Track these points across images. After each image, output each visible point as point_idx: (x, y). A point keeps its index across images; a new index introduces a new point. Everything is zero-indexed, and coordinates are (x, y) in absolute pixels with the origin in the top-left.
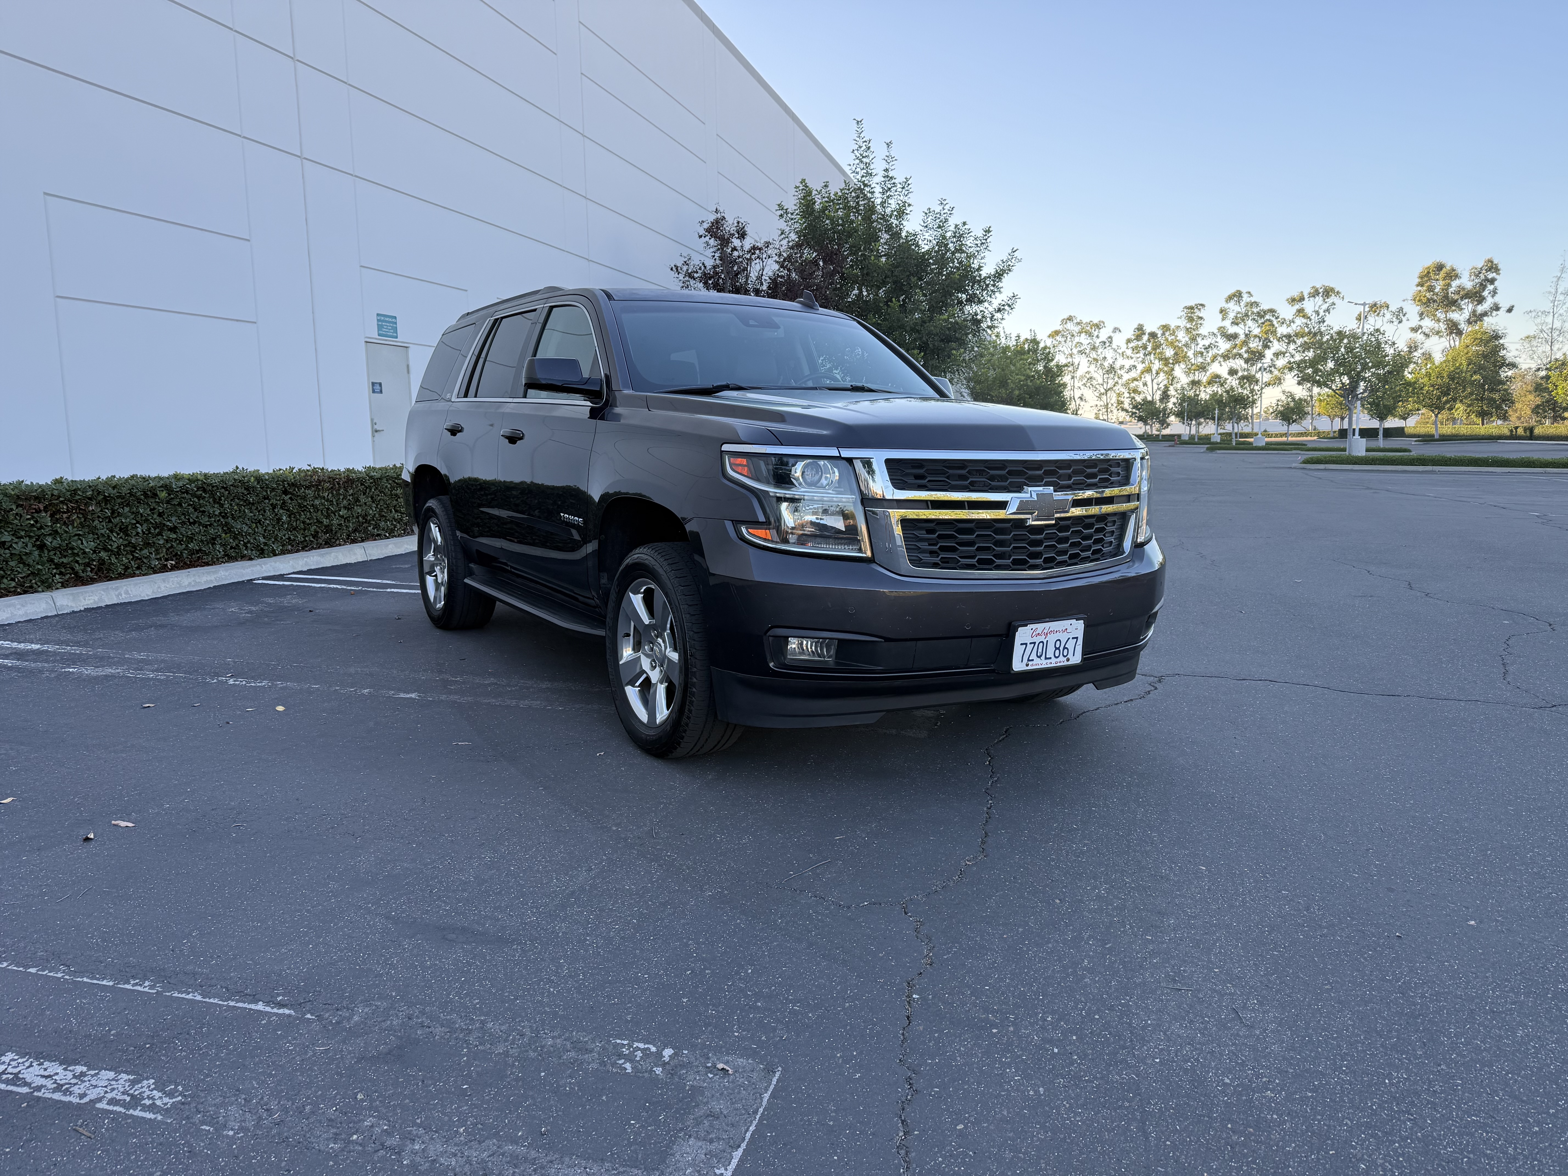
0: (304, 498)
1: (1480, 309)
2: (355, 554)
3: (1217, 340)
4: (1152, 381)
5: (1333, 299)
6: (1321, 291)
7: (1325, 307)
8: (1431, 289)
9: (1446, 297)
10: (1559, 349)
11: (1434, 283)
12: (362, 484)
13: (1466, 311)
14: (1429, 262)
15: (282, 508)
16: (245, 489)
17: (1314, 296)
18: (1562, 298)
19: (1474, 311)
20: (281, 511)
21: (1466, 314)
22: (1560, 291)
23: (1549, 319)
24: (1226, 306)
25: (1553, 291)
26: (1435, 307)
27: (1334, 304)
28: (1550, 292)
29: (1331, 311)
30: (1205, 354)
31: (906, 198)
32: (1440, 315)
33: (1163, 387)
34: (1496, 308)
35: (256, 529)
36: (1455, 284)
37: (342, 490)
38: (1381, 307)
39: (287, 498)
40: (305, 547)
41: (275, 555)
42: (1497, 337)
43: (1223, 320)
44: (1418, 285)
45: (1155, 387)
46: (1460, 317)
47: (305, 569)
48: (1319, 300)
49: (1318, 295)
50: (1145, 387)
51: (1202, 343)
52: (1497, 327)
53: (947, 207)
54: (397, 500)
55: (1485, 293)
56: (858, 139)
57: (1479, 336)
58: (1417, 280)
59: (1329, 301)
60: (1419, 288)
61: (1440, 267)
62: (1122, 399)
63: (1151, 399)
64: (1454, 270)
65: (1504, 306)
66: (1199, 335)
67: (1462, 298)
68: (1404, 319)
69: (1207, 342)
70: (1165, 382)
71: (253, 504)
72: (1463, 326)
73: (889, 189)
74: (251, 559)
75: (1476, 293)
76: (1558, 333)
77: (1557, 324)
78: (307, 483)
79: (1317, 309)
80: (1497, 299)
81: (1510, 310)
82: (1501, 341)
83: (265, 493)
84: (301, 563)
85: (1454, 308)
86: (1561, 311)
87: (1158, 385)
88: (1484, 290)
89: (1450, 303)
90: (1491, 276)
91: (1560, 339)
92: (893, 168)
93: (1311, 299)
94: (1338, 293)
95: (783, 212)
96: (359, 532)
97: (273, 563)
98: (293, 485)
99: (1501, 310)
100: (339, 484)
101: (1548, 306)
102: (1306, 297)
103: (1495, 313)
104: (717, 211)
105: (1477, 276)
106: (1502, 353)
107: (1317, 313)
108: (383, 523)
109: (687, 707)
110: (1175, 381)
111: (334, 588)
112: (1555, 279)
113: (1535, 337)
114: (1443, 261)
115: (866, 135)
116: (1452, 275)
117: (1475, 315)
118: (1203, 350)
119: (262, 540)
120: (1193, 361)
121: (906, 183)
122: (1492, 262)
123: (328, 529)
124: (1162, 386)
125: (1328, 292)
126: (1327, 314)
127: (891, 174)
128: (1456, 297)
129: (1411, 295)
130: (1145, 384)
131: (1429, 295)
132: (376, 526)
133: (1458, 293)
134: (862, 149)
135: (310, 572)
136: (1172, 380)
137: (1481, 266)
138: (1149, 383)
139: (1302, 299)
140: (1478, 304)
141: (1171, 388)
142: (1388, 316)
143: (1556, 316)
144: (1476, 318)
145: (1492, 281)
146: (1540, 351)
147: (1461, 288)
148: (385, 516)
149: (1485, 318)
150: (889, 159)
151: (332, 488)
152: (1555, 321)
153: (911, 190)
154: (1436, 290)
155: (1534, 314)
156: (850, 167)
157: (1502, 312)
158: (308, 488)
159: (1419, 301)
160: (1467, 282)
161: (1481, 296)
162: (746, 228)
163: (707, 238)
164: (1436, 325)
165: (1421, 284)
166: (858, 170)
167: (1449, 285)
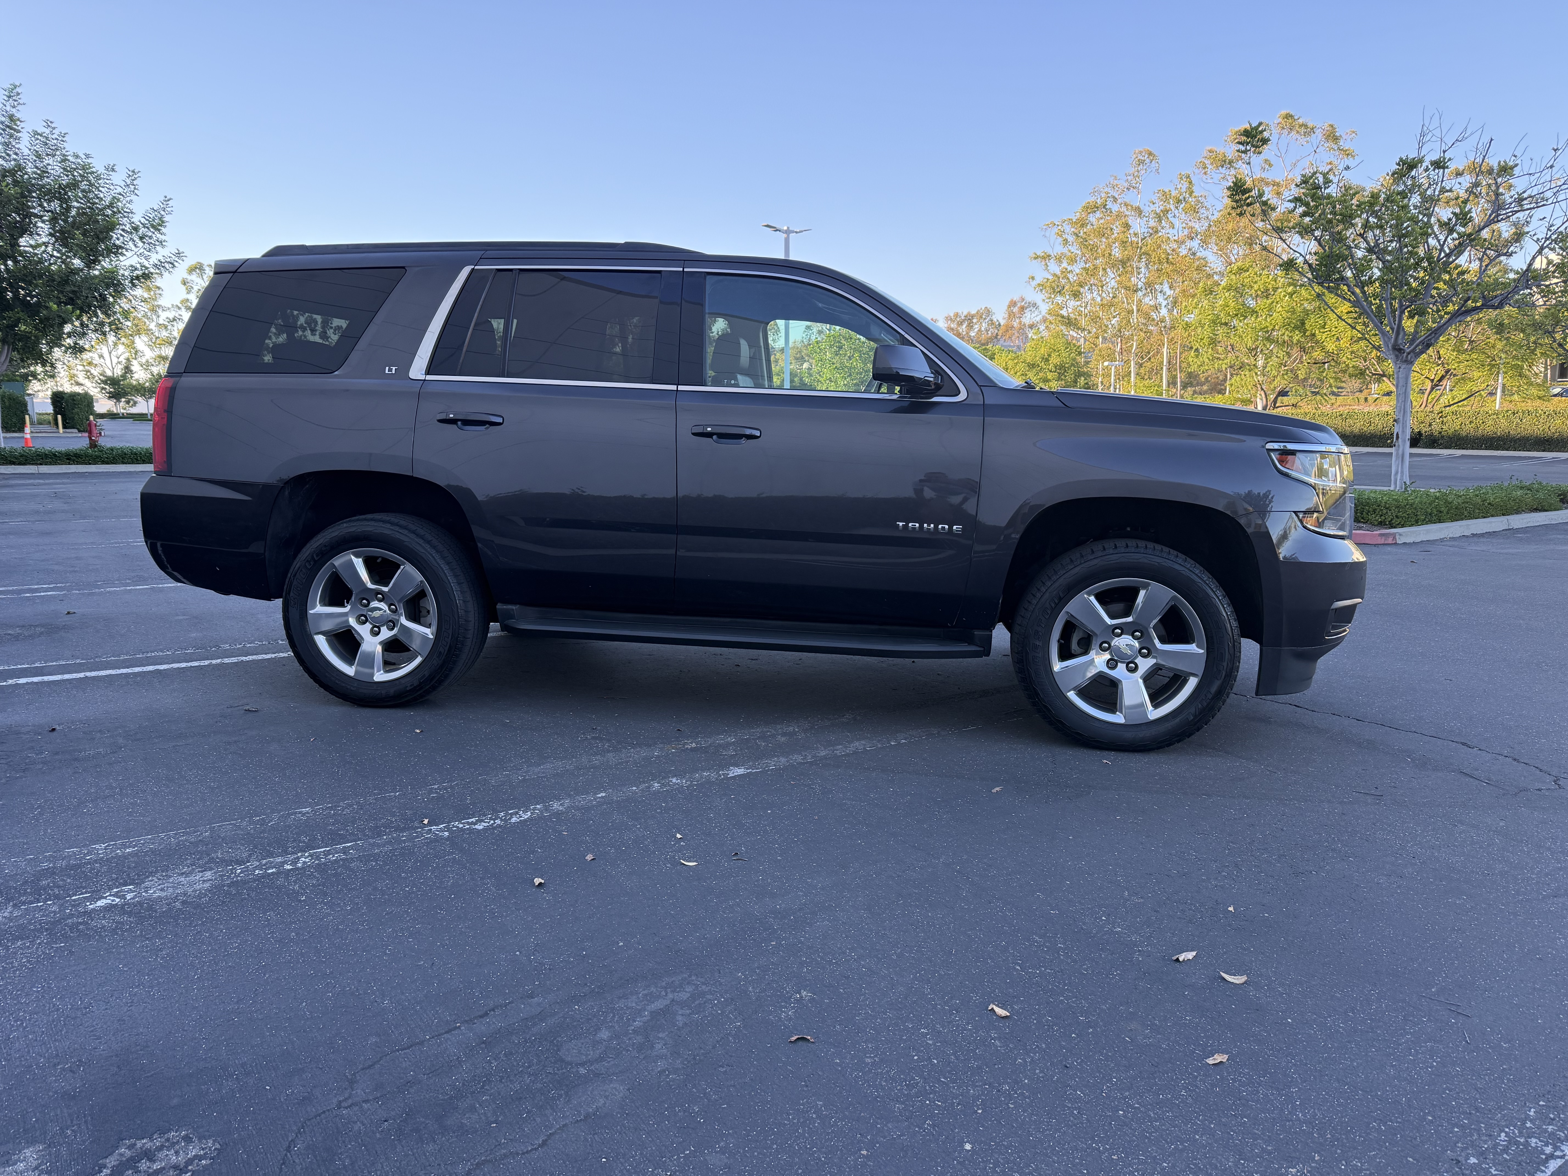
3: (181, 313)
4: (110, 353)
24: (189, 278)
30: (169, 327)
33: (124, 361)
43: (188, 293)
45: (115, 360)
50: (102, 360)
51: (164, 316)
62: (75, 372)
63: (111, 375)
66: (159, 306)
69: (171, 316)
70: (127, 355)
87: (118, 358)
110: (139, 354)
118: (167, 323)
120: (156, 334)
124: (122, 359)
130: (101, 356)
136: (136, 354)
138: (106, 355)
141: (134, 362)
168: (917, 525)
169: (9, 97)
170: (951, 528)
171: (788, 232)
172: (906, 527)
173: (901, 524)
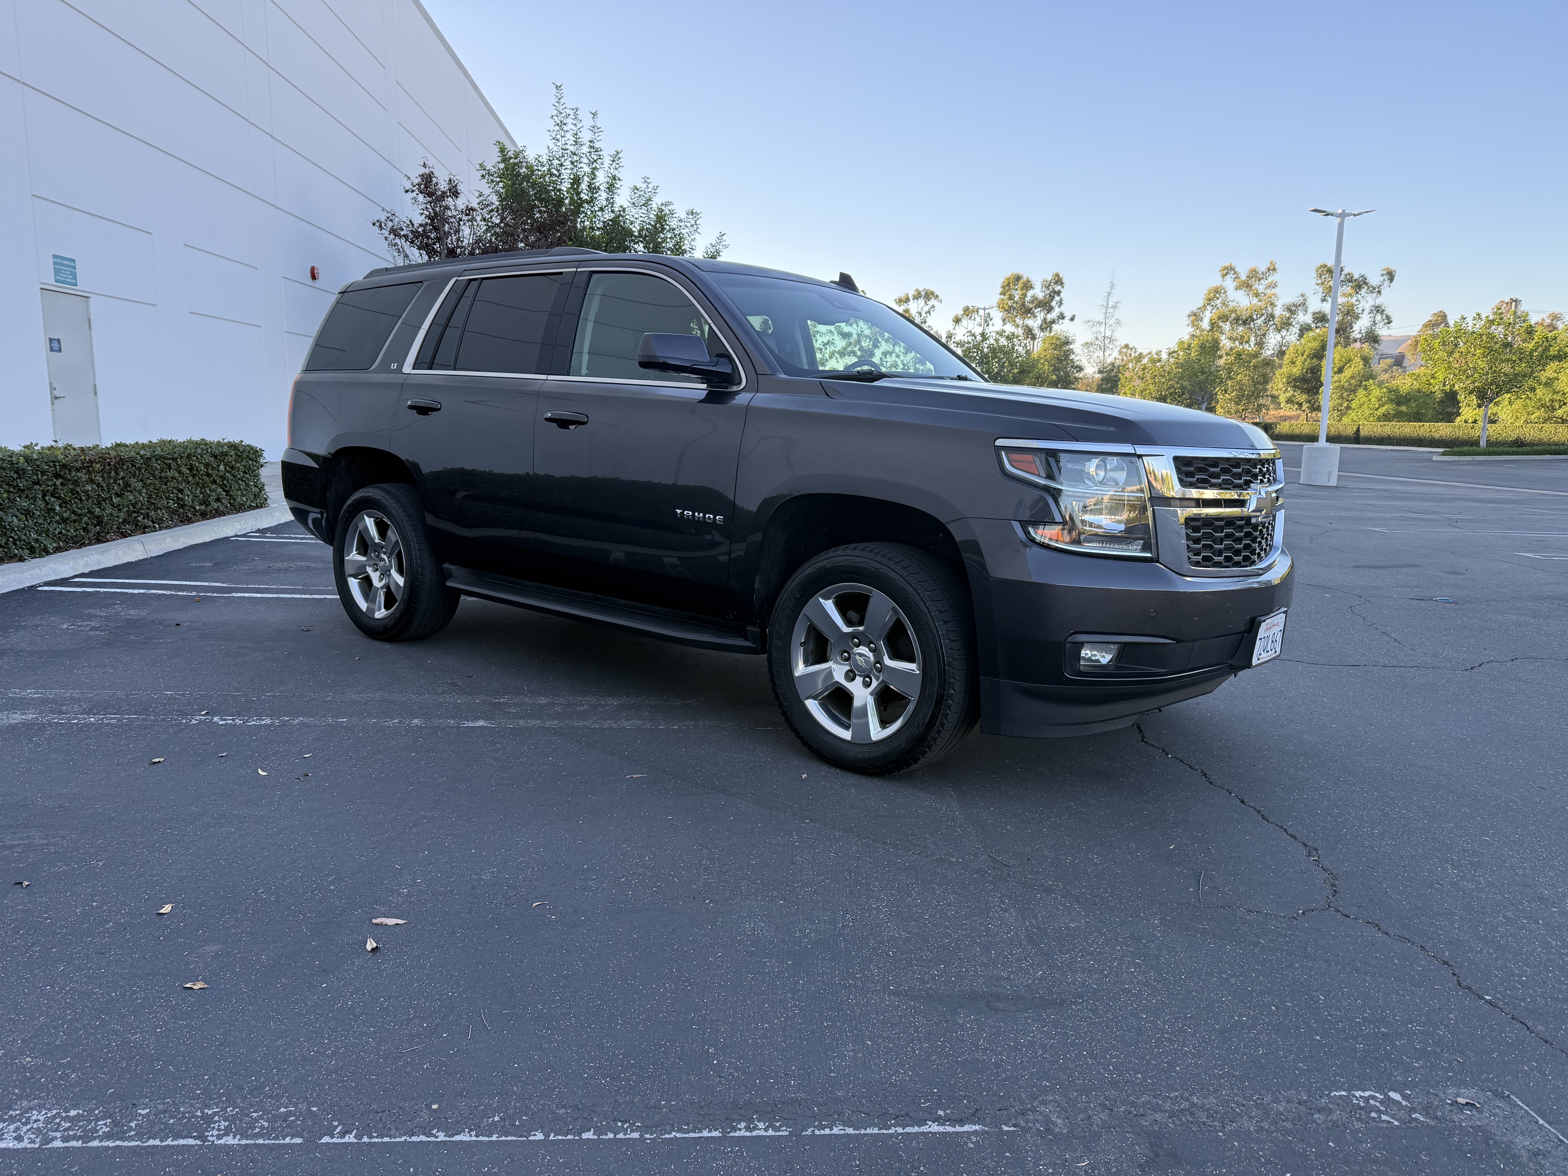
0: (76, 483)
1: (1049, 317)
2: (134, 551)
5: (933, 302)
6: (923, 294)
7: (926, 309)
8: (1011, 298)
9: (1023, 305)
10: (1109, 355)
11: (1014, 292)
12: (133, 465)
13: (1038, 318)
14: (1008, 273)
15: (53, 496)
16: (16, 472)
17: (917, 298)
18: (1111, 310)
19: (1045, 319)
20: (53, 499)
21: (1039, 322)
22: (1110, 305)
23: (1102, 329)
25: (1105, 304)
26: (1015, 314)
27: (933, 307)
28: (1103, 306)
29: (932, 312)
31: (616, 172)
32: (1019, 321)
34: (1062, 317)
35: (26, 523)
36: (1030, 294)
37: (113, 472)
38: (973, 311)
39: (58, 482)
40: (79, 543)
41: (48, 553)
42: (1067, 343)
44: (1001, 294)
46: (1034, 323)
47: (87, 571)
48: (921, 302)
49: (920, 297)
52: (1068, 334)
53: (651, 186)
54: (166, 484)
55: (1054, 303)
56: (556, 104)
57: (1054, 341)
58: (1000, 290)
59: (930, 303)
60: (1002, 297)
61: (1018, 278)
64: (1029, 281)
65: (1068, 315)
67: (1036, 307)
68: (991, 323)
71: (23, 491)
72: (1036, 331)
73: (595, 161)
74: (21, 559)
75: (1046, 303)
76: (1109, 341)
77: (1108, 334)
78: (78, 465)
79: (920, 310)
80: (1063, 309)
81: (1072, 319)
82: (1071, 347)
83: (35, 477)
84: (82, 562)
85: (1029, 315)
86: (1111, 322)
88: (1052, 300)
89: (1027, 311)
90: (1057, 288)
91: (1111, 346)
92: (599, 138)
93: (915, 300)
94: (937, 297)
95: (487, 174)
96: (129, 523)
97: (52, 565)
98: (64, 466)
99: (1066, 318)
100: (109, 465)
101: (1100, 317)
102: (911, 298)
103: (1061, 321)
104: (425, 166)
105: (1048, 288)
106: (1072, 357)
107: (920, 314)
108: (153, 512)
109: (939, 720)
111: (160, 595)
112: (1107, 294)
113: (1092, 344)
114: (1021, 273)
115: (569, 102)
116: (1028, 286)
117: (1046, 323)
119: (34, 536)
121: (616, 158)
122: (1058, 276)
123: (99, 521)
125: (928, 295)
126: (928, 315)
127: (597, 145)
128: (1031, 306)
129: (996, 303)
131: (1010, 303)
132: (147, 516)
133: (1032, 302)
134: (563, 115)
135: (91, 574)
137: (1050, 279)
139: (907, 300)
140: (1048, 313)
142: (978, 320)
143: (1107, 326)
144: (1047, 325)
145: (1058, 293)
146: (1095, 356)
147: (1034, 298)
148: (154, 504)
149: (1054, 325)
150: (594, 129)
151: (103, 469)
152: (1107, 330)
153: (621, 165)
154: (1016, 299)
155: (1091, 324)
156: (550, 133)
157: (1066, 321)
158: (78, 470)
159: (1002, 308)
160: (1038, 292)
161: (1050, 306)
162: (458, 187)
163: (414, 194)
164: (1015, 330)
165: (1003, 293)
166: (559, 137)
167: (1025, 295)
168: (691, 513)
169: (613, 161)
170: (715, 518)
171: (1343, 215)
172: (682, 513)
173: (679, 511)
